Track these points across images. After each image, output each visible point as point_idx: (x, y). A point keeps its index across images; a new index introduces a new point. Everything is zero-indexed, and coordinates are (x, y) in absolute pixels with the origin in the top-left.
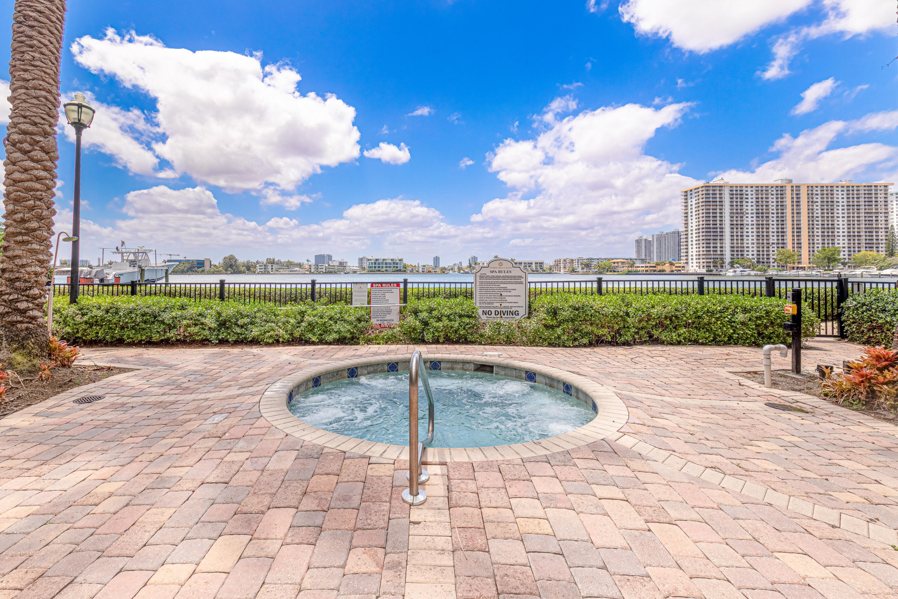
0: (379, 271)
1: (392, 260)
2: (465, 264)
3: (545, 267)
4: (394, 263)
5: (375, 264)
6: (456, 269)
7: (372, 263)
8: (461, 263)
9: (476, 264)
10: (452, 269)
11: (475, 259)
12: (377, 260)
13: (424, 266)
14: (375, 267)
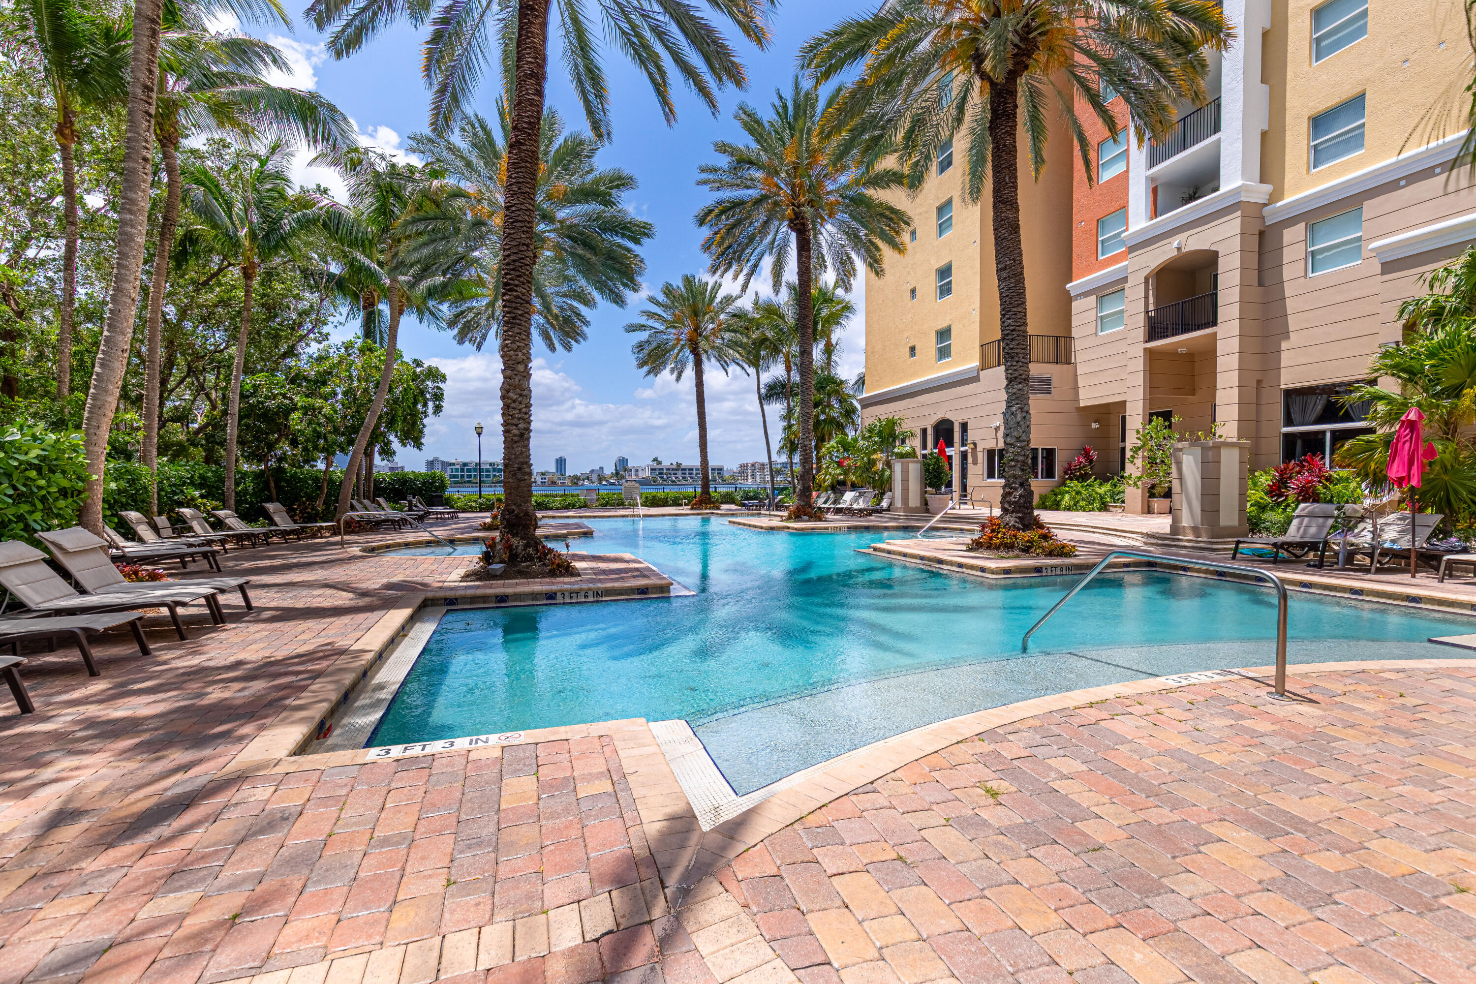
0: (469, 482)
1: (491, 464)
2: (609, 470)
3: (726, 475)
4: (494, 470)
5: (462, 470)
6: (595, 477)
7: (457, 470)
8: (601, 468)
9: (625, 470)
10: (588, 478)
11: (623, 462)
12: (465, 464)
13: (543, 474)
14: (462, 476)
